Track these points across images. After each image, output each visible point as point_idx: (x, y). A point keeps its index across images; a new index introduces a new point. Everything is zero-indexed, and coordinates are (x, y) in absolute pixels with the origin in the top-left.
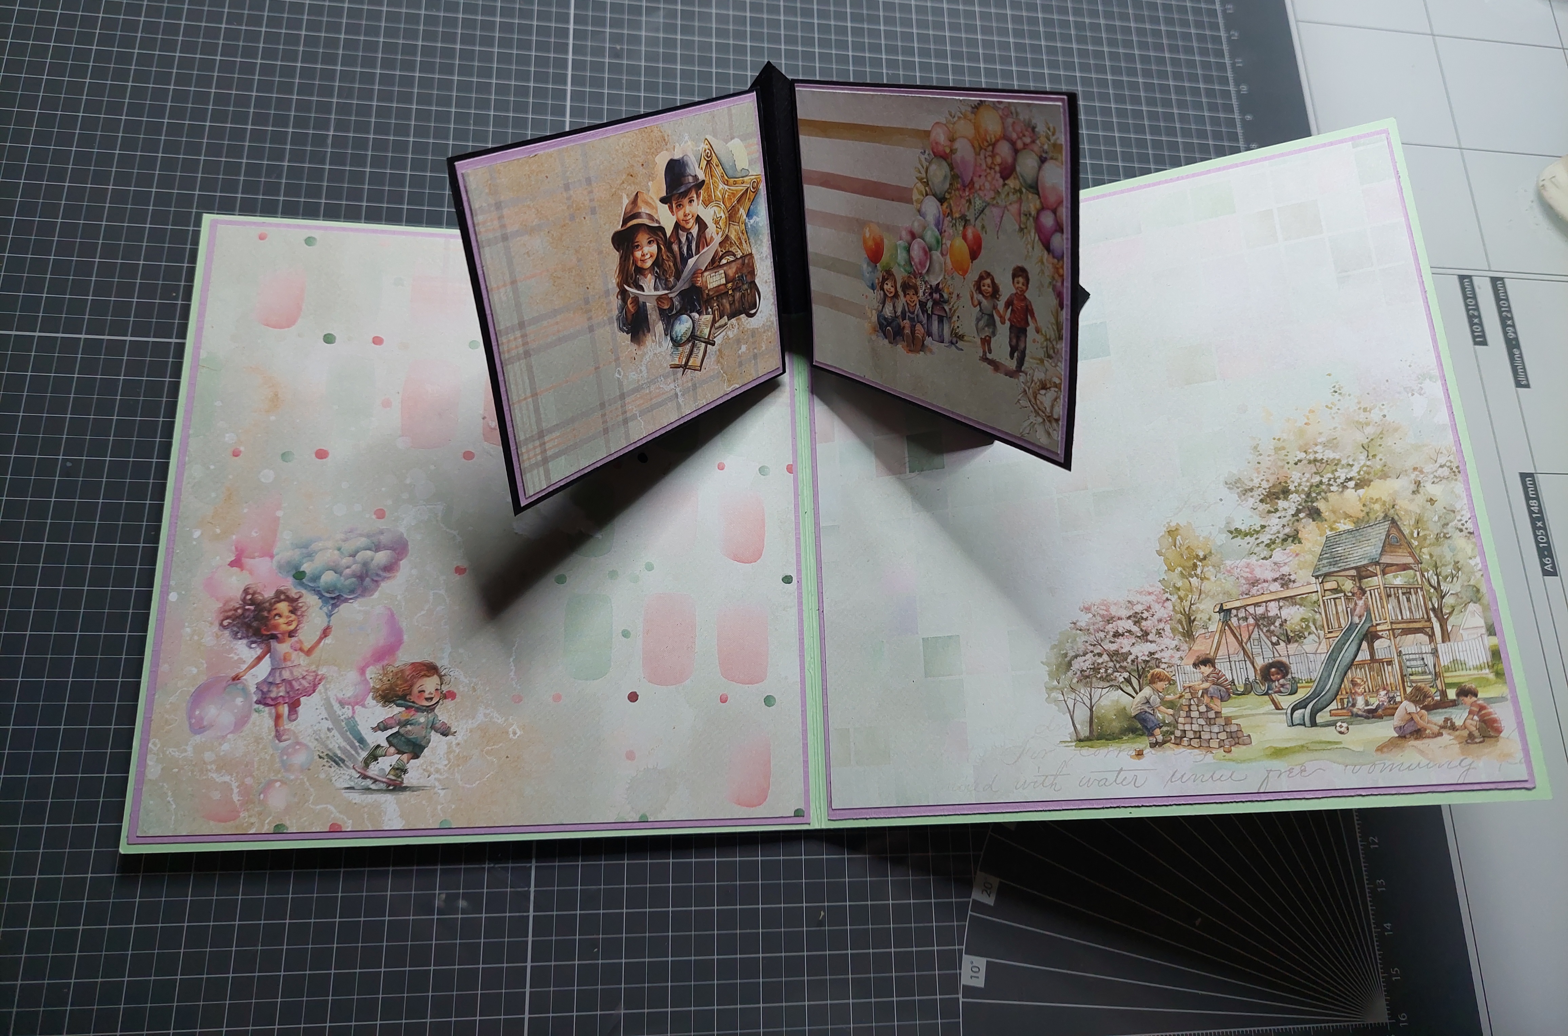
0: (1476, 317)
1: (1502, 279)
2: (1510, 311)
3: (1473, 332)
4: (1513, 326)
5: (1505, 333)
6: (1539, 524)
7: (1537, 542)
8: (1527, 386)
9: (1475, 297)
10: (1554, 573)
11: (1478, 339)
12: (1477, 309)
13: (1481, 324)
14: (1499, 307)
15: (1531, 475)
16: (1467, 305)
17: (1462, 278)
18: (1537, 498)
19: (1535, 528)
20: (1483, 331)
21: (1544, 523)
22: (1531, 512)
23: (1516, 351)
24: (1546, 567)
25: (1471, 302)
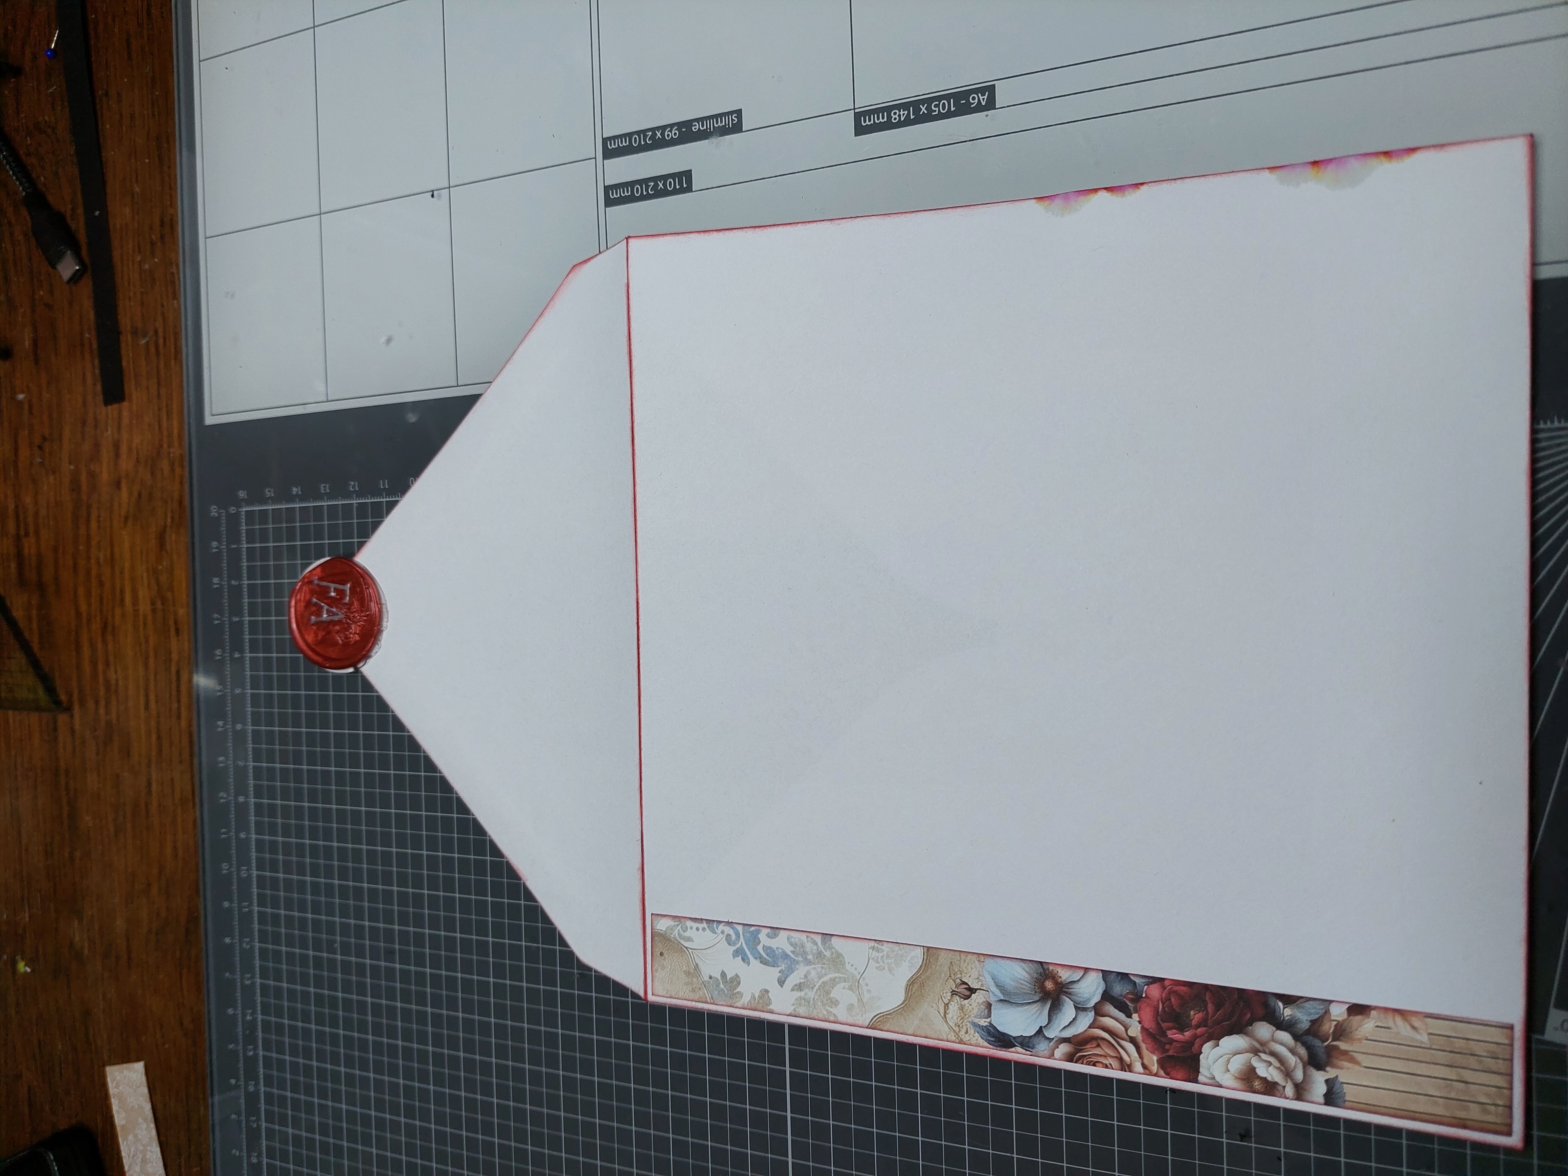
0: (656, 185)
1: (605, 141)
2: (644, 132)
3: (675, 192)
4: (663, 128)
5: (674, 142)
6: (923, 109)
7: (949, 115)
8: (739, 112)
9: (631, 184)
10: (990, 90)
11: (685, 186)
12: (646, 182)
13: (664, 178)
14: (640, 148)
15: (858, 116)
16: (642, 198)
17: (609, 202)
18: (889, 110)
19: (929, 118)
20: (672, 176)
21: (923, 102)
22: (908, 122)
23: (694, 128)
24: (983, 104)
25: (638, 191)
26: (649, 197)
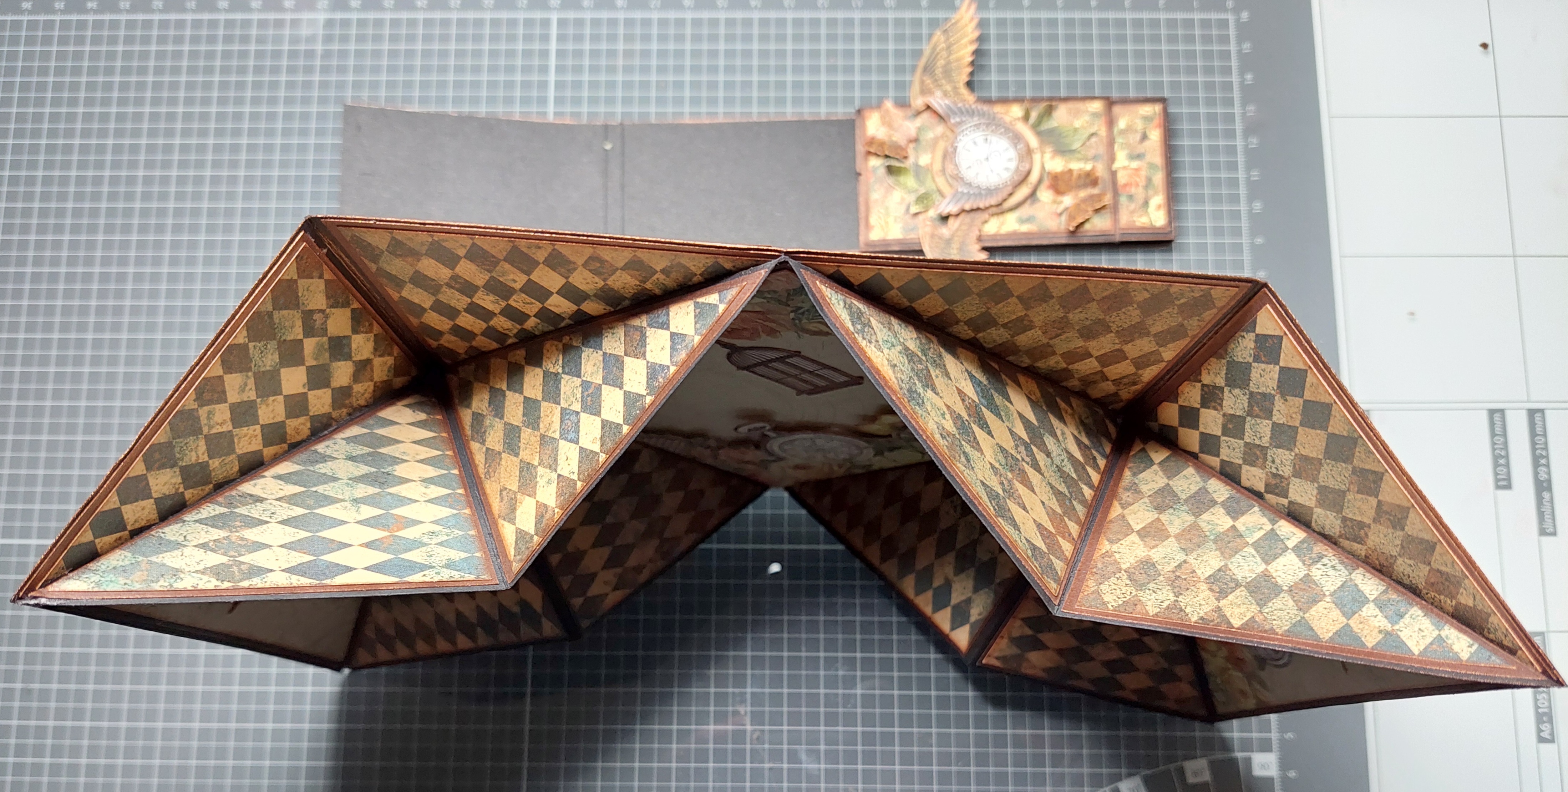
0: (1502, 457)
1: (1542, 411)
2: (1546, 448)
3: (1496, 474)
4: (1548, 466)
5: (1536, 474)
7: (1537, 707)
8: (1554, 534)
9: (1505, 435)
10: (1552, 741)
11: (1501, 483)
12: (1506, 446)
13: (1507, 465)
14: (1533, 444)
16: (1493, 444)
17: (1492, 412)
20: (1509, 474)
23: (1546, 495)
24: (1542, 734)
25: (1499, 441)
26: (1494, 449)
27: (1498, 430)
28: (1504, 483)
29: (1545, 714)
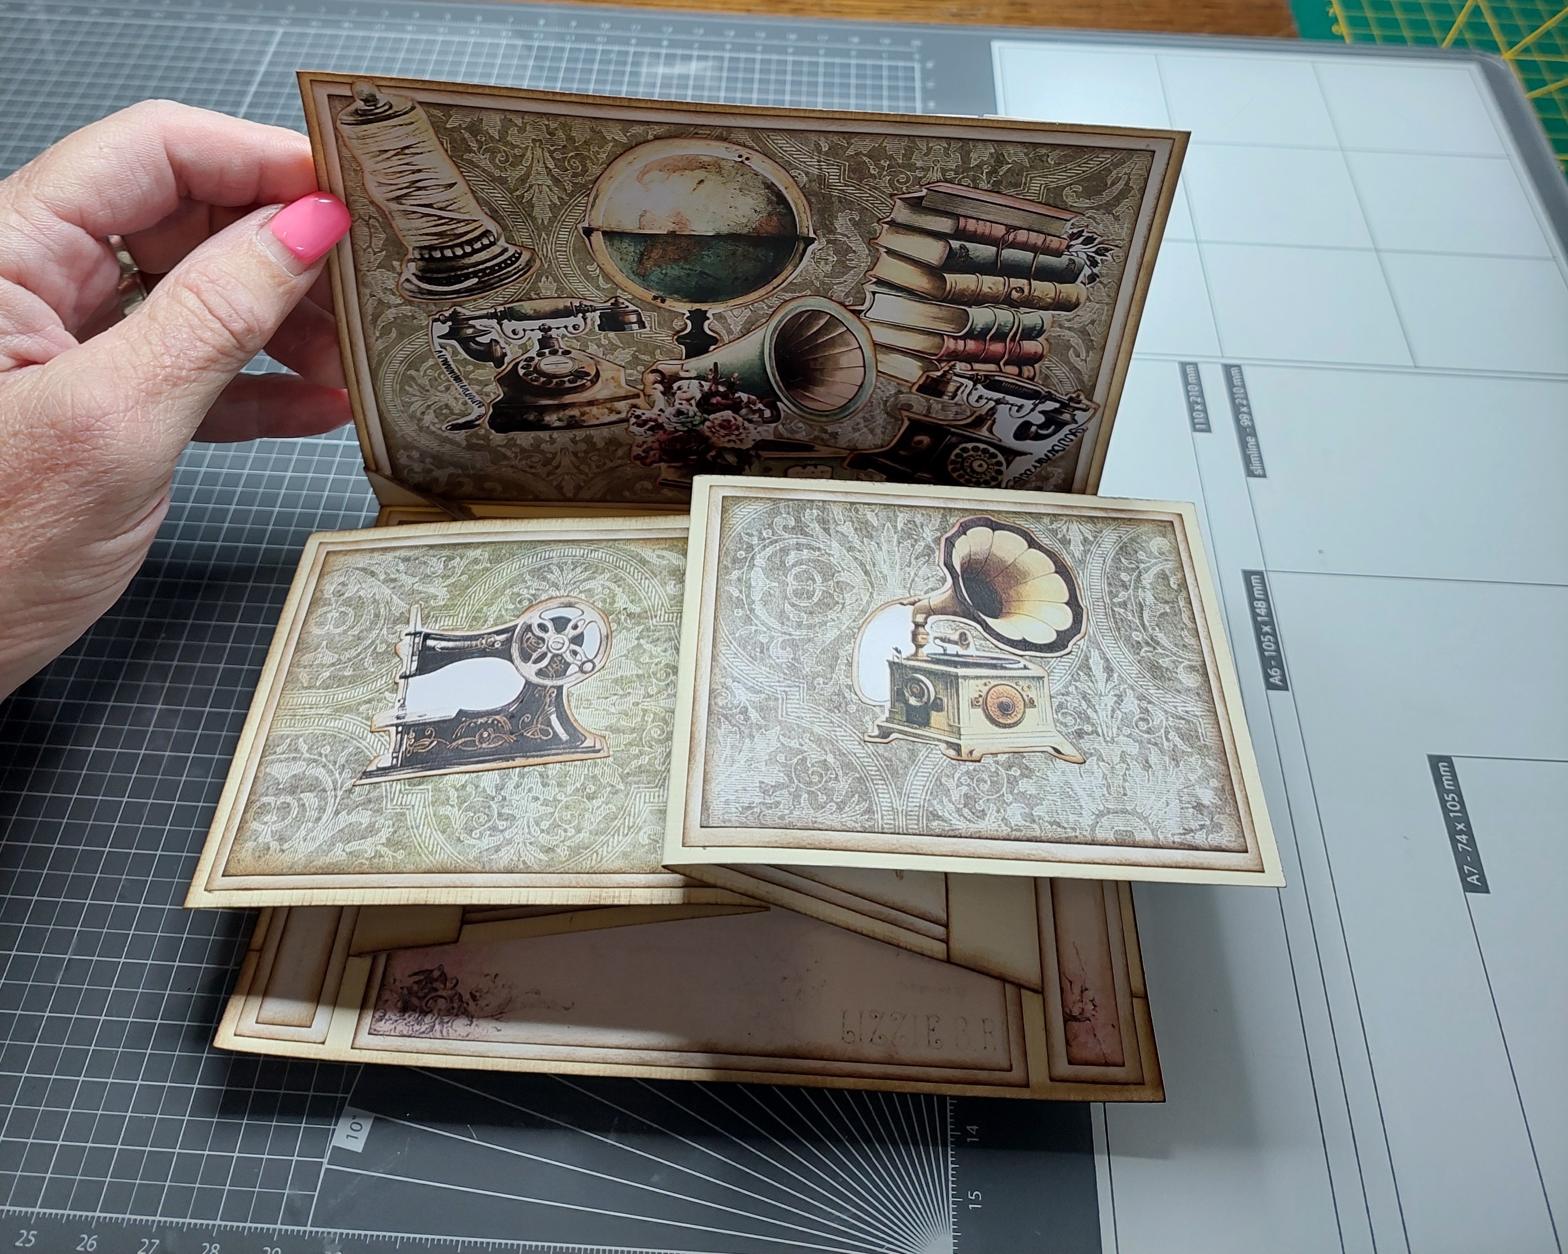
0: (1198, 403)
1: (1239, 367)
2: (1247, 398)
3: (1192, 418)
4: (1250, 414)
5: (1237, 420)
6: (1266, 629)
7: (1261, 650)
8: (1264, 476)
9: (1199, 384)
10: (1284, 686)
11: (1199, 427)
12: (1201, 394)
13: (1205, 411)
14: (1232, 394)
15: (1260, 573)
16: (1187, 392)
17: (1183, 365)
18: (1267, 600)
19: (1259, 633)
20: (1207, 418)
21: (1274, 629)
22: (1254, 615)
23: (1251, 440)
24: (1271, 680)
25: (1193, 389)
26: (1188, 396)
27: (1192, 379)
28: (1203, 426)
29: (1272, 657)
